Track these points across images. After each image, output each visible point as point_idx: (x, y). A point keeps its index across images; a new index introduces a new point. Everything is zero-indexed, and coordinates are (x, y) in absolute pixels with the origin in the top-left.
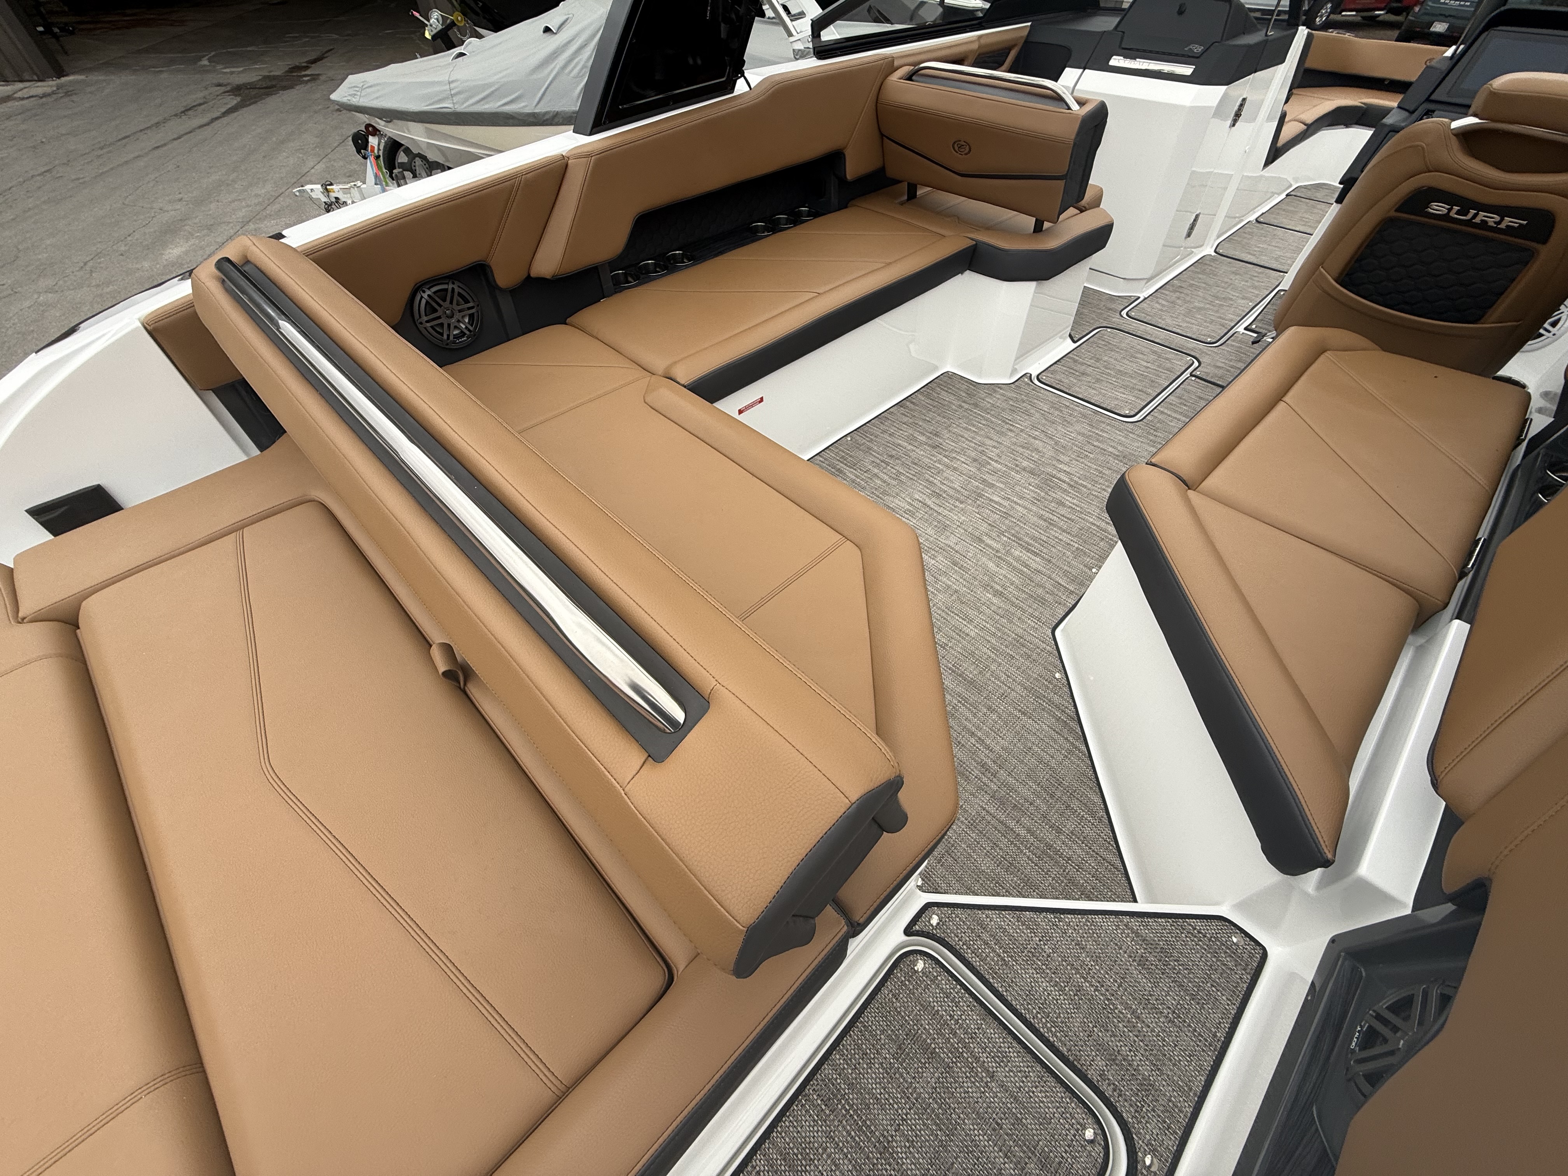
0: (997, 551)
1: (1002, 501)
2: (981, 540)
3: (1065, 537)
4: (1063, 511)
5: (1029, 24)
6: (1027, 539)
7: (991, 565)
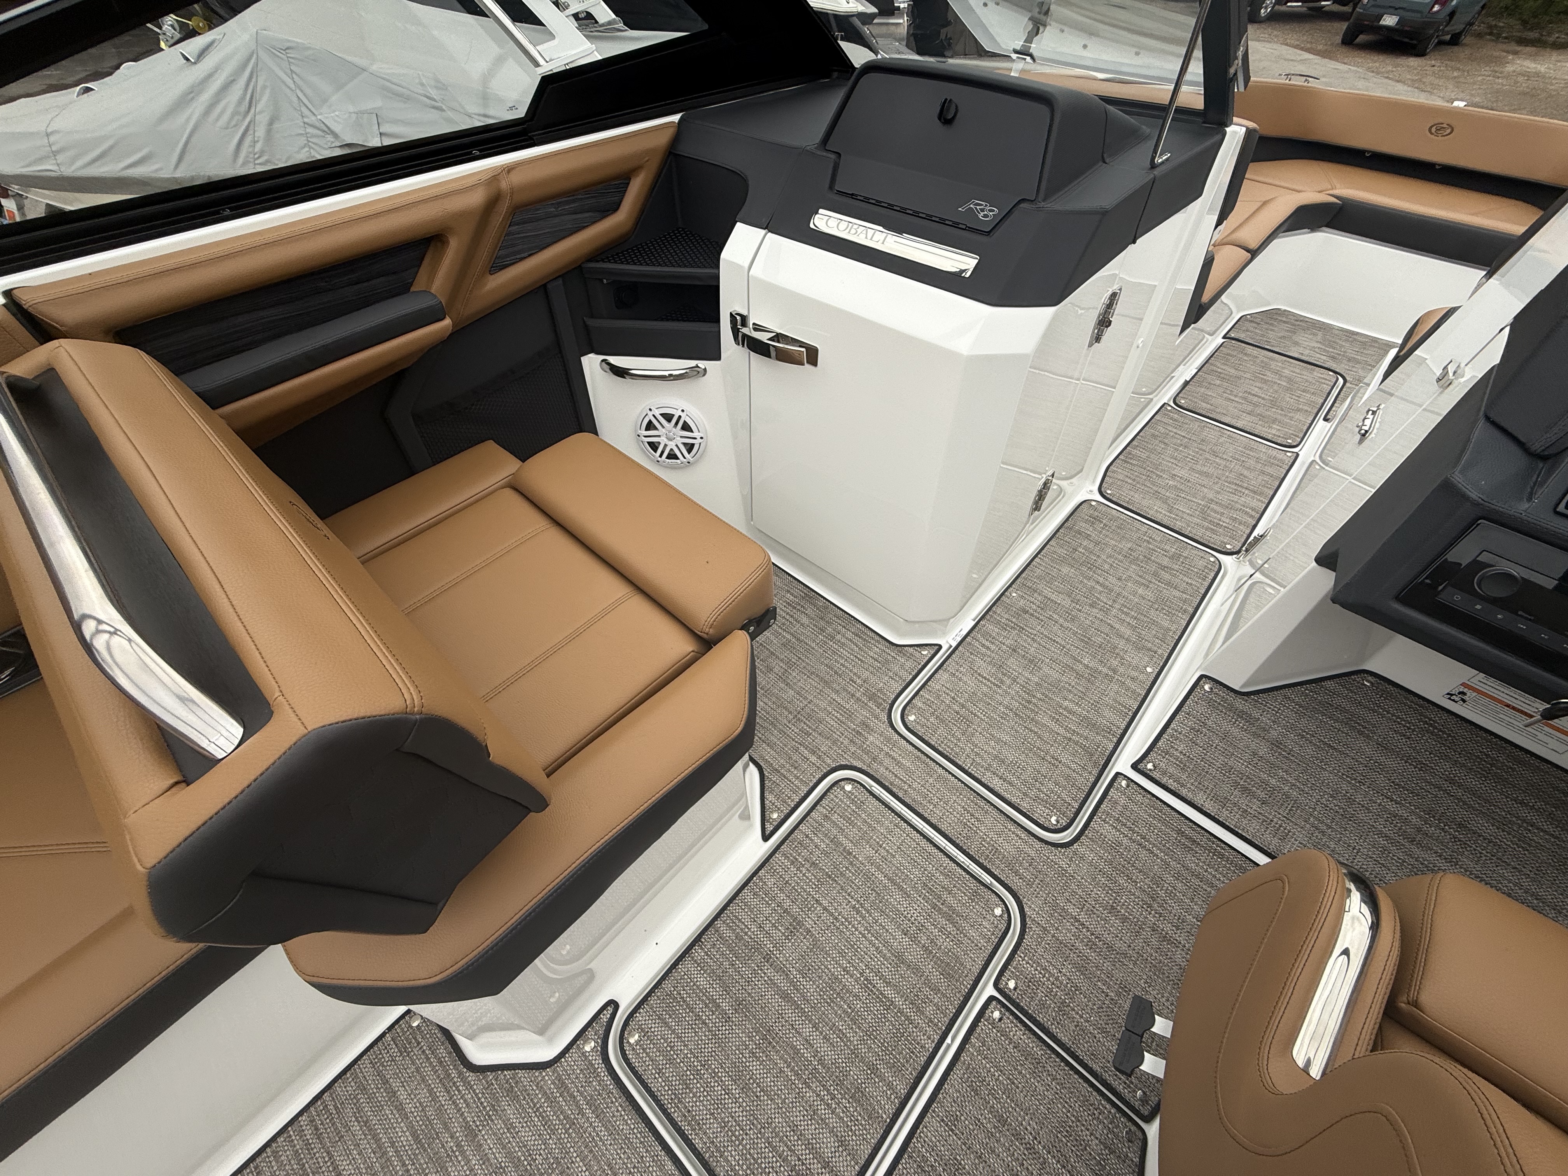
5: (676, 118)
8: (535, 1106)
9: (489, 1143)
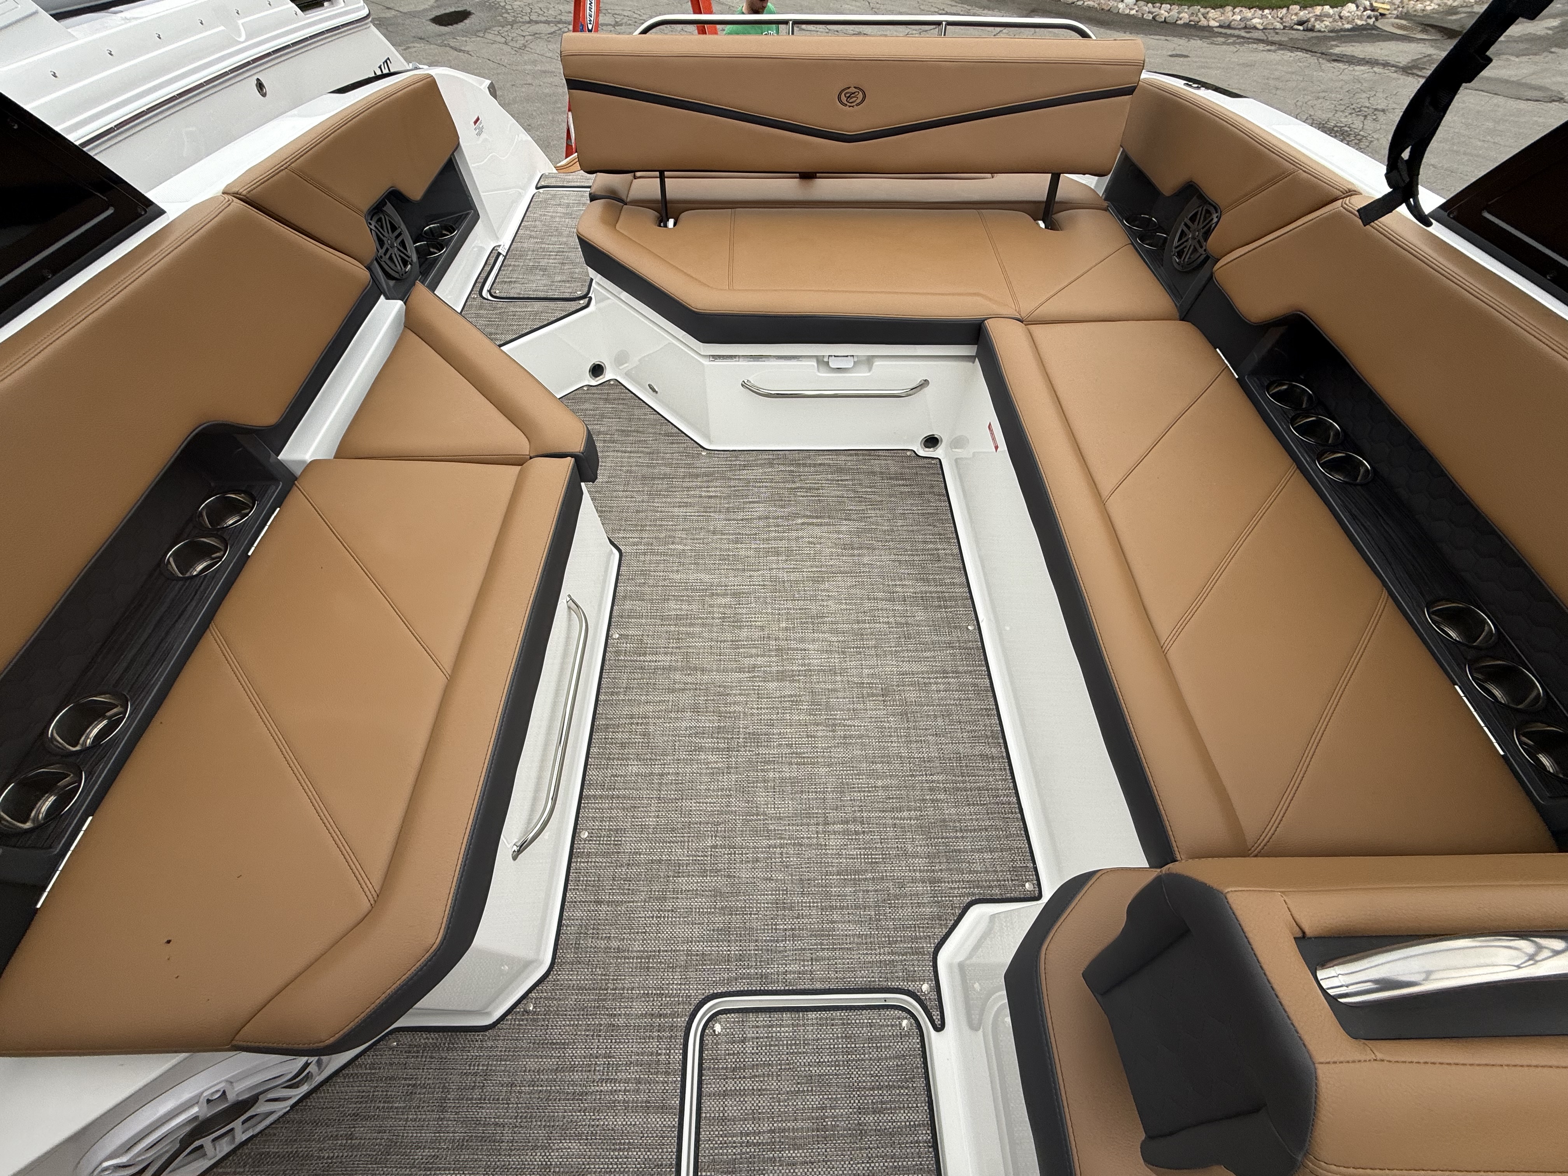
0: (713, 594)
1: (752, 661)
2: (735, 595)
3: (665, 660)
4: (686, 699)
6: (697, 629)
7: (705, 577)
8: (919, 927)
9: (920, 888)
